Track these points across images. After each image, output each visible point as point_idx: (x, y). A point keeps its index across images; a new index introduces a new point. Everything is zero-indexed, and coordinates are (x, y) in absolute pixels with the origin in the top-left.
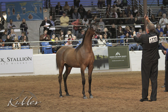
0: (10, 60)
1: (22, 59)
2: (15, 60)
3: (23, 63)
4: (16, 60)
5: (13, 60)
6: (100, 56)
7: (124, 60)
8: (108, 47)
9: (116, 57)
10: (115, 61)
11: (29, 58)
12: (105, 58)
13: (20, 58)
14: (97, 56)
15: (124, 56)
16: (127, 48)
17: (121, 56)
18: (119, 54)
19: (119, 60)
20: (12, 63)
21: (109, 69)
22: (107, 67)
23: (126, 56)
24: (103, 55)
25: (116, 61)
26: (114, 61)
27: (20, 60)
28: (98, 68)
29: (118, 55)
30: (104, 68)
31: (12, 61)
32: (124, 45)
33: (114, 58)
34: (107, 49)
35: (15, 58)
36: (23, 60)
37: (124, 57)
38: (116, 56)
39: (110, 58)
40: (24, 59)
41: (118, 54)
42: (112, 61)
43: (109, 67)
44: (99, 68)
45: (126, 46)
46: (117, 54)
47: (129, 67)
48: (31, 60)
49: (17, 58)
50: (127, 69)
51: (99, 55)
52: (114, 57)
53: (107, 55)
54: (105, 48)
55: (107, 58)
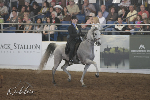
0: (17, 46)
1: (29, 47)
2: (22, 48)
3: (31, 52)
4: (24, 48)
5: (20, 46)
6: (119, 49)
7: (149, 57)
8: (130, 36)
9: (139, 51)
10: (137, 57)
11: (37, 45)
12: (125, 51)
13: (28, 45)
14: (115, 48)
17: (145, 51)
20: (19, 52)
21: (130, 68)
24: (123, 48)
25: (139, 57)
26: (136, 57)
27: (28, 49)
28: (116, 67)
29: (143, 49)
30: (123, 66)
31: (18, 48)
33: (137, 52)
34: (129, 39)
35: (22, 46)
36: (31, 49)
38: (139, 50)
40: (32, 47)
42: (135, 57)
43: (130, 66)
44: (118, 66)
46: (141, 47)
48: (39, 48)
49: (25, 45)
51: (118, 47)
52: (137, 51)
53: (128, 48)
54: (126, 37)
55: (128, 52)
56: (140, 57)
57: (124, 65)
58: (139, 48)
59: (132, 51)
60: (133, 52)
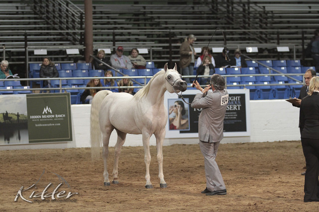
7: (59, 124)
8: (27, 96)
9: (43, 117)
10: (41, 125)
12: (20, 118)
15: (61, 114)
16: (66, 97)
17: (53, 116)
18: (51, 111)
19: (50, 125)
21: (30, 142)
22: (25, 139)
23: (64, 116)
25: (43, 125)
26: (39, 125)
29: (49, 113)
32: (61, 91)
33: (40, 119)
34: (26, 100)
37: (60, 118)
38: (43, 115)
39: (32, 119)
41: (47, 111)
42: (36, 125)
43: (29, 139)
45: (65, 94)
46: (45, 111)
47: (71, 140)
50: (67, 143)
52: (40, 117)
53: (26, 113)
54: (20, 98)
55: (25, 119)
56: (45, 125)
57: (19, 138)
58: (43, 113)
59: (32, 117)
60: (34, 119)
